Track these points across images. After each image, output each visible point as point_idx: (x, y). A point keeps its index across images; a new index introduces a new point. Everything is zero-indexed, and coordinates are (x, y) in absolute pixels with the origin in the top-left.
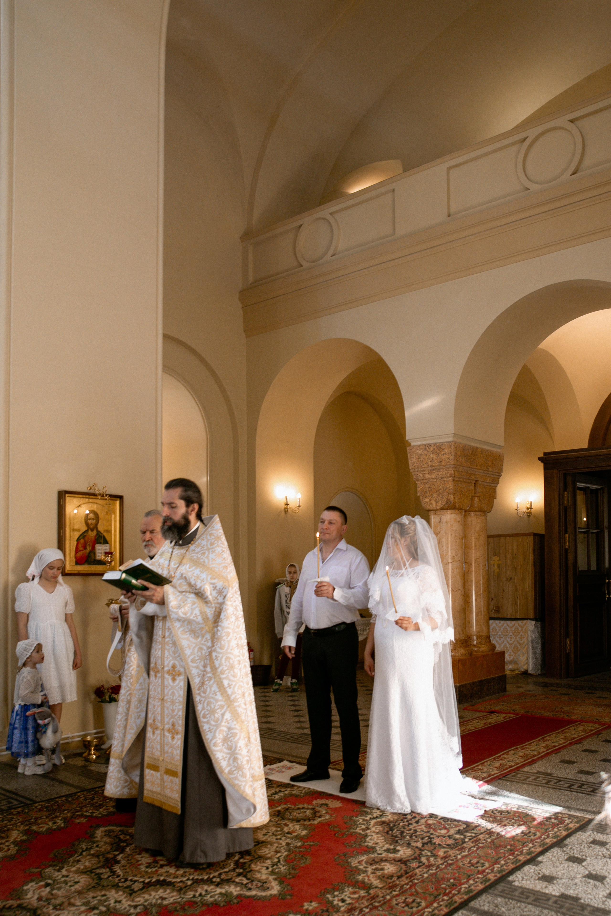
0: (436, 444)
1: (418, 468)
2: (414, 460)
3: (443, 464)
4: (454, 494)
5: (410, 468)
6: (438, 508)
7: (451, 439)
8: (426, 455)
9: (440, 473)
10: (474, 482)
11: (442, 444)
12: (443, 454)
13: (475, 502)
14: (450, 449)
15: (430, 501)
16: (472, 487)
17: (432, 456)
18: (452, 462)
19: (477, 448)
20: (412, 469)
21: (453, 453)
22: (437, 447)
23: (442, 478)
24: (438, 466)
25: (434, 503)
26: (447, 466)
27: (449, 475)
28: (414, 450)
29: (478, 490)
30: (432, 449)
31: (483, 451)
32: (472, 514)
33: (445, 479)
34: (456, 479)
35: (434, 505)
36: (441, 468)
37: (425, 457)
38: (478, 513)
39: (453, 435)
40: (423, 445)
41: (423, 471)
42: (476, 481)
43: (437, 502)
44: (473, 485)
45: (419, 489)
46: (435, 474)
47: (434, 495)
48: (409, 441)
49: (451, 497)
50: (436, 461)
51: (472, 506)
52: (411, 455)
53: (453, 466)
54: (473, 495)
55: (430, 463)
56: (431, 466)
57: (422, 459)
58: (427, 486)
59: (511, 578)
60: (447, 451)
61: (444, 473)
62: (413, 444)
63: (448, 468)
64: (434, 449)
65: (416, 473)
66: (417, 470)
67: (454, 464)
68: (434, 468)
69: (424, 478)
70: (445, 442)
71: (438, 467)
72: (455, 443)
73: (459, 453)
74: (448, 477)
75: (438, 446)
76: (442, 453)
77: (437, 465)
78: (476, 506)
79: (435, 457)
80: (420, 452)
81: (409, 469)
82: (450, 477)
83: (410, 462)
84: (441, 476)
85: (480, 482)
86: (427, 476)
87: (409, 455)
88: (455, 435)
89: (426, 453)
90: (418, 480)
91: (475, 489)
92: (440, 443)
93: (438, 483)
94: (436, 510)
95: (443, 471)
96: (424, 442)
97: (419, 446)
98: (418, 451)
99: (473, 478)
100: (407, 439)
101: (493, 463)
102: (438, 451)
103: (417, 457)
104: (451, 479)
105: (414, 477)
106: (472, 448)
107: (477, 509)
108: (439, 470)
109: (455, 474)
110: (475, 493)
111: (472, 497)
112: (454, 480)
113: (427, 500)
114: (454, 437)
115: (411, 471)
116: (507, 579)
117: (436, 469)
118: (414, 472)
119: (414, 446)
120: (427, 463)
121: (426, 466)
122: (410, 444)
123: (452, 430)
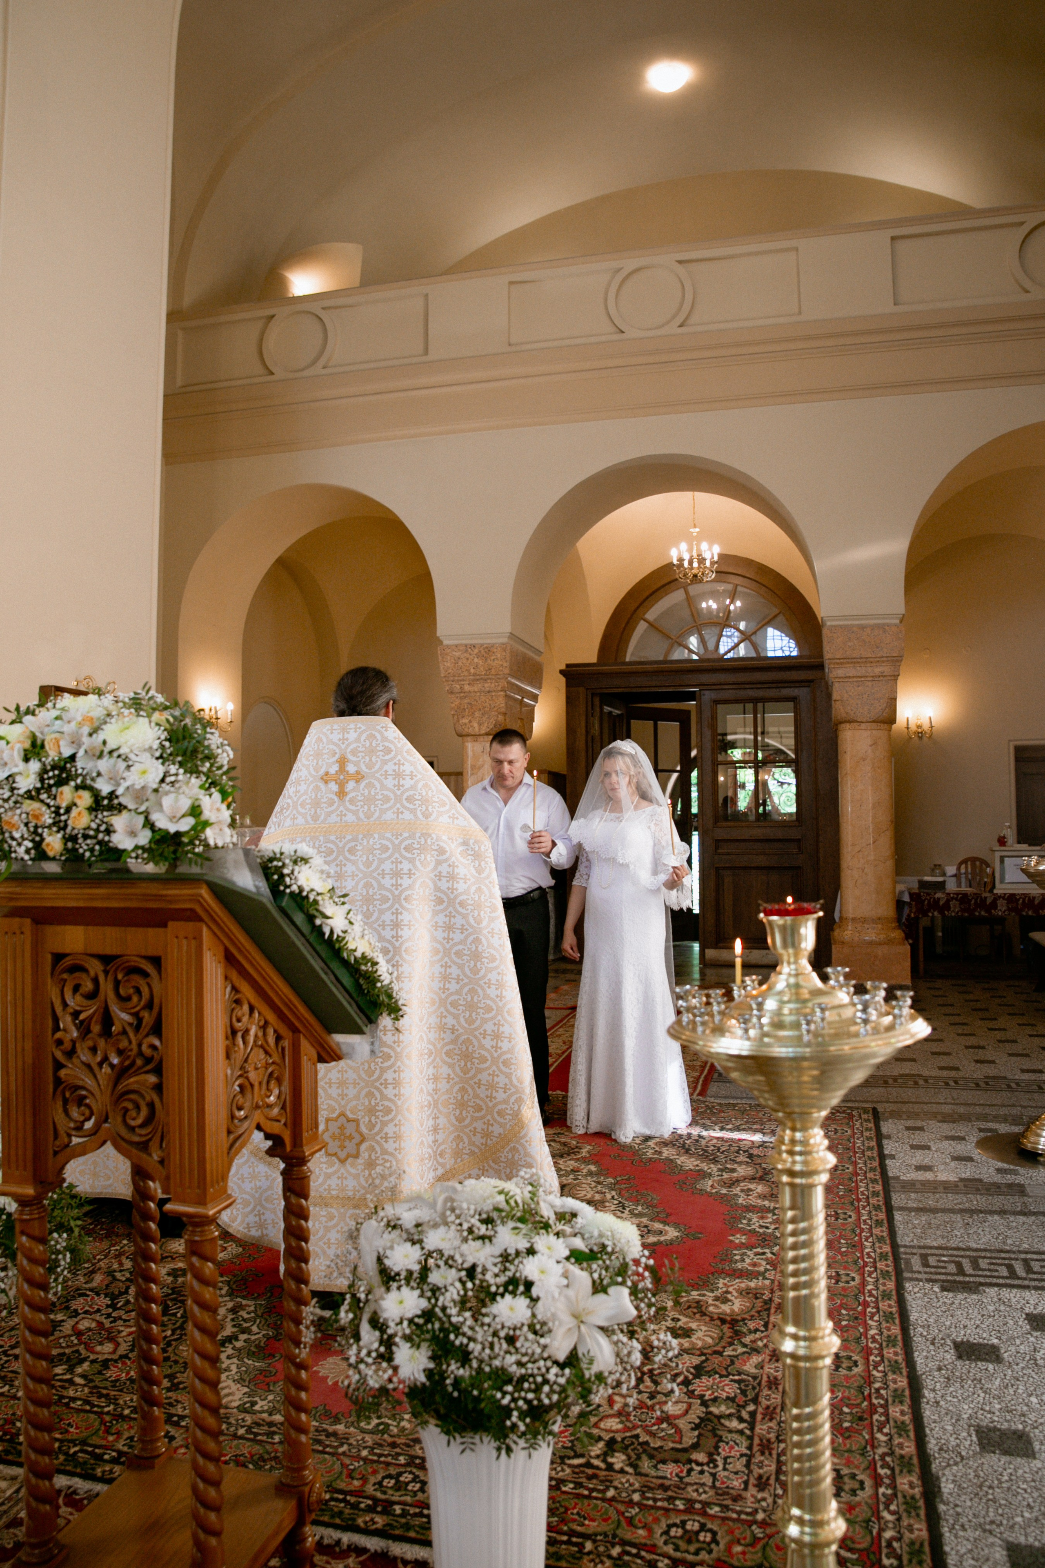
0: (482, 645)
1: (453, 676)
2: (448, 665)
3: (493, 672)
4: (505, 714)
5: (441, 675)
6: (483, 732)
7: (505, 640)
8: (467, 659)
9: (486, 685)
11: (492, 645)
12: (494, 660)
14: (504, 654)
16: (519, 705)
17: (476, 660)
18: (506, 671)
19: (526, 654)
20: (444, 676)
21: (507, 659)
22: (484, 649)
23: (489, 692)
24: (484, 674)
25: (476, 725)
26: (497, 676)
27: (499, 689)
28: (447, 651)
30: (476, 651)
31: (530, 658)
33: (493, 694)
34: (508, 693)
36: (489, 679)
37: (465, 661)
39: (508, 635)
40: (461, 645)
41: (461, 681)
43: (480, 724)
46: (480, 685)
47: (477, 714)
48: (441, 638)
49: (501, 718)
50: (481, 668)
52: (443, 658)
53: (506, 676)
55: (472, 671)
56: (474, 674)
57: (460, 664)
58: (466, 701)
60: (499, 656)
61: (493, 685)
62: (445, 642)
63: (499, 679)
64: (481, 652)
65: (449, 683)
66: (451, 678)
67: (509, 674)
68: (478, 677)
69: (462, 691)
70: (496, 644)
71: (485, 677)
72: (511, 646)
73: (513, 660)
74: (498, 692)
75: (486, 648)
76: (493, 658)
77: (482, 673)
79: (480, 662)
80: (457, 654)
82: (502, 691)
83: (441, 668)
84: (487, 689)
86: (467, 688)
87: (440, 658)
88: (512, 636)
89: (468, 655)
90: (452, 693)
91: (521, 709)
92: (490, 644)
93: (483, 699)
95: (491, 683)
96: (464, 642)
97: (456, 646)
98: (454, 653)
100: (438, 634)
101: (535, 675)
102: (486, 655)
103: (452, 661)
105: (448, 689)
108: (485, 680)
109: (508, 687)
110: (521, 714)
111: (518, 718)
112: (507, 696)
113: (465, 721)
114: (509, 638)
115: (442, 679)
117: (481, 679)
118: (446, 681)
119: (447, 646)
120: (468, 671)
121: (466, 673)
122: (441, 642)
123: (507, 628)
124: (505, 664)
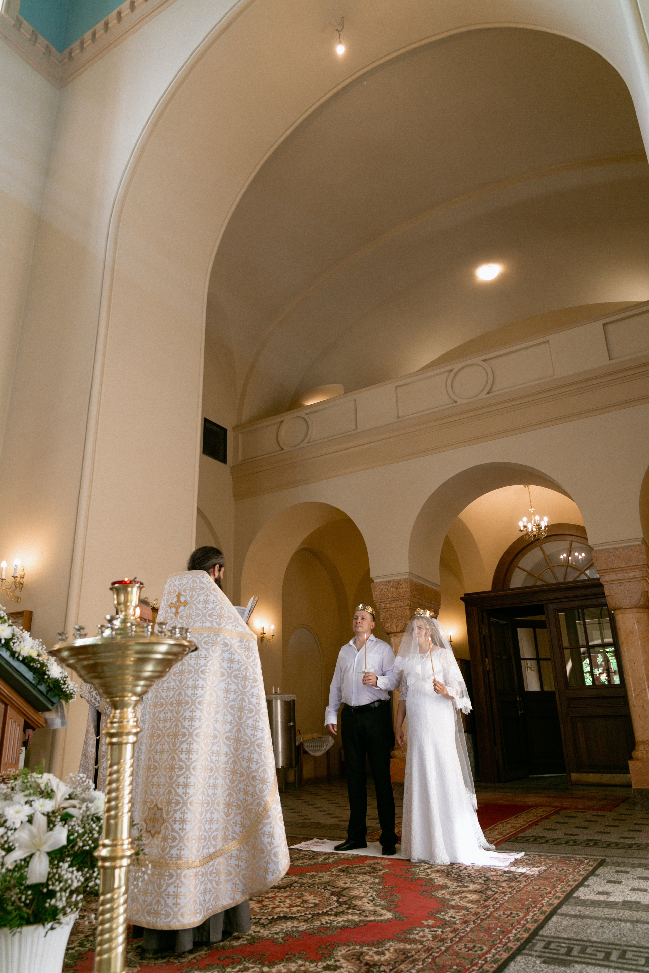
0: (394, 580)
1: (380, 599)
2: (377, 593)
3: (401, 595)
6: (398, 630)
7: (407, 577)
9: (398, 603)
11: (400, 580)
12: (401, 589)
14: (406, 585)
15: (391, 625)
17: (392, 589)
18: (408, 594)
19: (423, 585)
20: (376, 600)
21: (409, 588)
22: (395, 583)
23: (400, 607)
25: (394, 627)
26: (404, 598)
27: (406, 604)
28: (377, 585)
30: (391, 584)
31: (427, 587)
33: (403, 608)
34: (411, 607)
35: (394, 629)
37: (386, 590)
39: (408, 574)
41: (385, 601)
43: (397, 626)
45: (381, 616)
46: (395, 604)
47: (395, 621)
48: (373, 579)
50: (395, 594)
53: (409, 597)
55: (390, 596)
56: (391, 597)
57: (383, 592)
58: (388, 614)
60: (404, 586)
62: (375, 581)
63: (406, 599)
66: (379, 601)
68: (393, 599)
69: (385, 608)
70: (402, 579)
71: (397, 599)
72: (410, 580)
73: (413, 588)
74: (405, 606)
75: (397, 582)
76: (400, 587)
77: (396, 596)
79: (394, 591)
80: (382, 587)
83: (374, 595)
84: (399, 605)
86: (388, 605)
87: (373, 590)
88: (410, 574)
89: (387, 587)
90: (380, 609)
93: (398, 610)
94: (397, 633)
95: (401, 602)
96: (385, 580)
97: (381, 582)
98: (380, 586)
100: (371, 576)
101: (433, 598)
102: (397, 586)
103: (379, 591)
104: (407, 607)
106: (420, 585)
109: (411, 603)
113: (389, 625)
117: (395, 600)
118: (377, 602)
119: (377, 583)
120: (388, 596)
121: (387, 597)
122: (373, 581)
123: (407, 570)
124: (408, 590)
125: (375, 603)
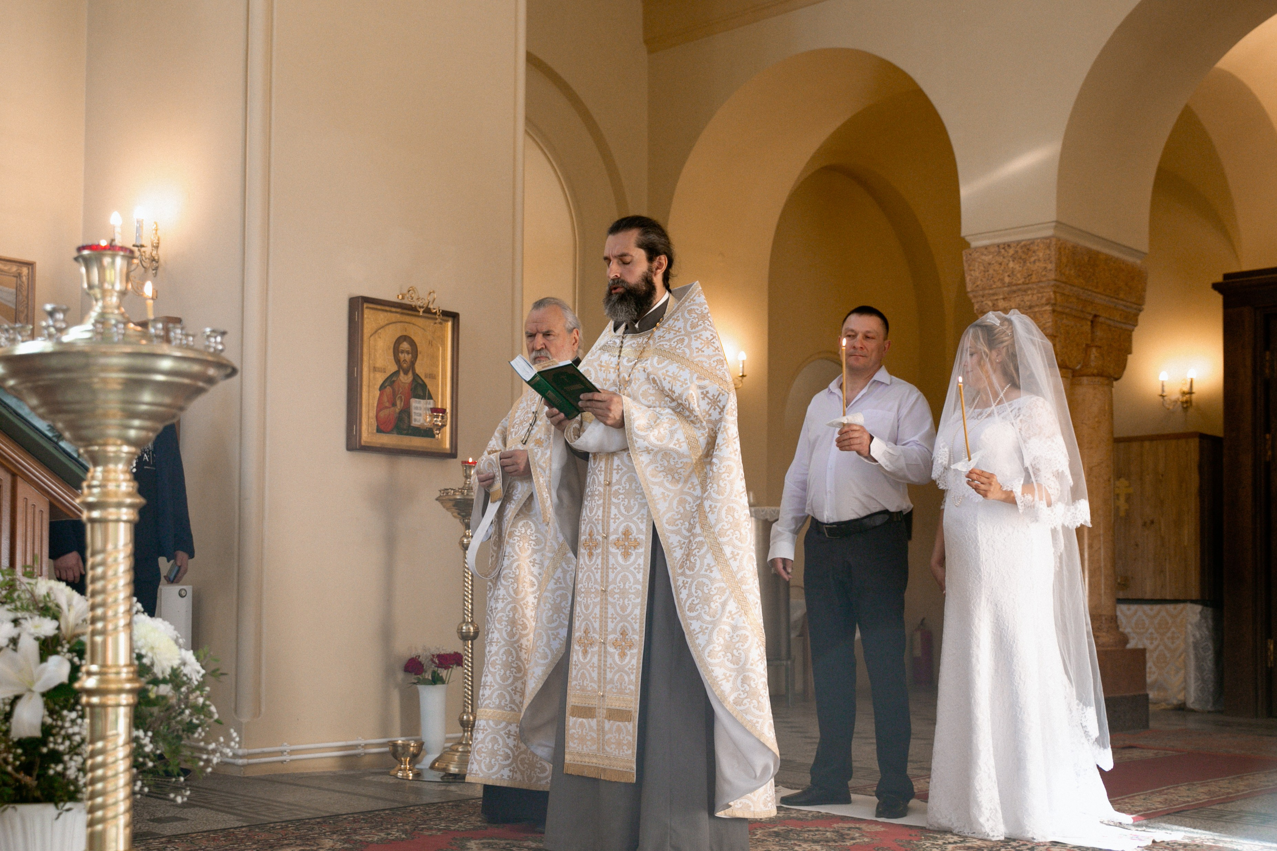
0: (1019, 242)
1: (984, 289)
2: (977, 274)
3: (1033, 279)
5: (969, 290)
7: (1049, 232)
8: (1001, 264)
9: (1026, 298)
10: (1090, 318)
11: (1032, 242)
12: (1034, 262)
13: (1093, 357)
14: (1048, 252)
16: (1087, 327)
17: (1011, 265)
18: (1052, 276)
19: (1098, 253)
20: (973, 291)
21: (1053, 259)
22: (1022, 247)
23: (1030, 307)
24: (1024, 283)
26: (1041, 284)
27: (1044, 301)
28: (975, 255)
29: (1099, 333)
30: (1011, 251)
31: (1108, 259)
32: (1085, 380)
33: (1036, 309)
34: (1059, 309)
36: (1030, 289)
37: (997, 267)
38: (1097, 379)
39: (1054, 224)
40: (993, 245)
41: (994, 294)
42: (1095, 316)
44: (1089, 323)
46: (1018, 299)
48: (967, 239)
50: (1019, 275)
51: (1086, 365)
52: (969, 265)
53: (1053, 283)
54: (1089, 342)
55: (1007, 280)
56: (1010, 285)
57: (991, 272)
59: (1152, 522)
60: (1041, 255)
61: (1035, 297)
62: (974, 244)
63: (1042, 287)
64: (1017, 252)
65: (980, 299)
66: (981, 293)
67: (1056, 280)
68: (1014, 288)
70: (1037, 239)
71: (1026, 287)
72: (1058, 239)
73: (1064, 260)
74: (1042, 305)
75: (1025, 245)
76: (1032, 259)
77: (1020, 282)
78: (1093, 364)
79: (1017, 267)
80: (987, 258)
81: (966, 293)
82: (1047, 304)
83: (967, 279)
84: (1028, 303)
85: (1101, 320)
86: (1001, 304)
87: (966, 266)
88: (1059, 224)
89: (1000, 259)
91: (1093, 332)
92: (1029, 240)
95: (1033, 294)
96: (997, 241)
97: (986, 247)
98: (983, 257)
99: (1089, 309)
100: (963, 234)
101: (1127, 284)
102: (1024, 256)
103: (982, 268)
104: (1048, 308)
105: (976, 307)
106: (1089, 251)
107: (1095, 371)
108: (1025, 291)
109: (1055, 298)
110: (1093, 340)
111: (1087, 345)
112: (1054, 311)
114: (1056, 227)
115: (971, 295)
116: (1145, 524)
117: (1019, 290)
118: (975, 297)
119: (976, 249)
120: (1002, 280)
121: (999, 284)
122: (966, 245)
123: (1052, 215)
124: (1050, 266)
125: (969, 300)
